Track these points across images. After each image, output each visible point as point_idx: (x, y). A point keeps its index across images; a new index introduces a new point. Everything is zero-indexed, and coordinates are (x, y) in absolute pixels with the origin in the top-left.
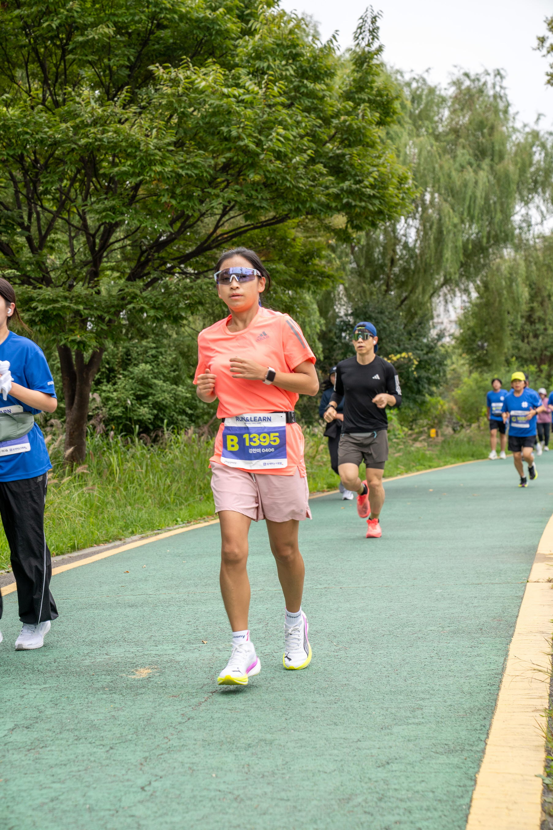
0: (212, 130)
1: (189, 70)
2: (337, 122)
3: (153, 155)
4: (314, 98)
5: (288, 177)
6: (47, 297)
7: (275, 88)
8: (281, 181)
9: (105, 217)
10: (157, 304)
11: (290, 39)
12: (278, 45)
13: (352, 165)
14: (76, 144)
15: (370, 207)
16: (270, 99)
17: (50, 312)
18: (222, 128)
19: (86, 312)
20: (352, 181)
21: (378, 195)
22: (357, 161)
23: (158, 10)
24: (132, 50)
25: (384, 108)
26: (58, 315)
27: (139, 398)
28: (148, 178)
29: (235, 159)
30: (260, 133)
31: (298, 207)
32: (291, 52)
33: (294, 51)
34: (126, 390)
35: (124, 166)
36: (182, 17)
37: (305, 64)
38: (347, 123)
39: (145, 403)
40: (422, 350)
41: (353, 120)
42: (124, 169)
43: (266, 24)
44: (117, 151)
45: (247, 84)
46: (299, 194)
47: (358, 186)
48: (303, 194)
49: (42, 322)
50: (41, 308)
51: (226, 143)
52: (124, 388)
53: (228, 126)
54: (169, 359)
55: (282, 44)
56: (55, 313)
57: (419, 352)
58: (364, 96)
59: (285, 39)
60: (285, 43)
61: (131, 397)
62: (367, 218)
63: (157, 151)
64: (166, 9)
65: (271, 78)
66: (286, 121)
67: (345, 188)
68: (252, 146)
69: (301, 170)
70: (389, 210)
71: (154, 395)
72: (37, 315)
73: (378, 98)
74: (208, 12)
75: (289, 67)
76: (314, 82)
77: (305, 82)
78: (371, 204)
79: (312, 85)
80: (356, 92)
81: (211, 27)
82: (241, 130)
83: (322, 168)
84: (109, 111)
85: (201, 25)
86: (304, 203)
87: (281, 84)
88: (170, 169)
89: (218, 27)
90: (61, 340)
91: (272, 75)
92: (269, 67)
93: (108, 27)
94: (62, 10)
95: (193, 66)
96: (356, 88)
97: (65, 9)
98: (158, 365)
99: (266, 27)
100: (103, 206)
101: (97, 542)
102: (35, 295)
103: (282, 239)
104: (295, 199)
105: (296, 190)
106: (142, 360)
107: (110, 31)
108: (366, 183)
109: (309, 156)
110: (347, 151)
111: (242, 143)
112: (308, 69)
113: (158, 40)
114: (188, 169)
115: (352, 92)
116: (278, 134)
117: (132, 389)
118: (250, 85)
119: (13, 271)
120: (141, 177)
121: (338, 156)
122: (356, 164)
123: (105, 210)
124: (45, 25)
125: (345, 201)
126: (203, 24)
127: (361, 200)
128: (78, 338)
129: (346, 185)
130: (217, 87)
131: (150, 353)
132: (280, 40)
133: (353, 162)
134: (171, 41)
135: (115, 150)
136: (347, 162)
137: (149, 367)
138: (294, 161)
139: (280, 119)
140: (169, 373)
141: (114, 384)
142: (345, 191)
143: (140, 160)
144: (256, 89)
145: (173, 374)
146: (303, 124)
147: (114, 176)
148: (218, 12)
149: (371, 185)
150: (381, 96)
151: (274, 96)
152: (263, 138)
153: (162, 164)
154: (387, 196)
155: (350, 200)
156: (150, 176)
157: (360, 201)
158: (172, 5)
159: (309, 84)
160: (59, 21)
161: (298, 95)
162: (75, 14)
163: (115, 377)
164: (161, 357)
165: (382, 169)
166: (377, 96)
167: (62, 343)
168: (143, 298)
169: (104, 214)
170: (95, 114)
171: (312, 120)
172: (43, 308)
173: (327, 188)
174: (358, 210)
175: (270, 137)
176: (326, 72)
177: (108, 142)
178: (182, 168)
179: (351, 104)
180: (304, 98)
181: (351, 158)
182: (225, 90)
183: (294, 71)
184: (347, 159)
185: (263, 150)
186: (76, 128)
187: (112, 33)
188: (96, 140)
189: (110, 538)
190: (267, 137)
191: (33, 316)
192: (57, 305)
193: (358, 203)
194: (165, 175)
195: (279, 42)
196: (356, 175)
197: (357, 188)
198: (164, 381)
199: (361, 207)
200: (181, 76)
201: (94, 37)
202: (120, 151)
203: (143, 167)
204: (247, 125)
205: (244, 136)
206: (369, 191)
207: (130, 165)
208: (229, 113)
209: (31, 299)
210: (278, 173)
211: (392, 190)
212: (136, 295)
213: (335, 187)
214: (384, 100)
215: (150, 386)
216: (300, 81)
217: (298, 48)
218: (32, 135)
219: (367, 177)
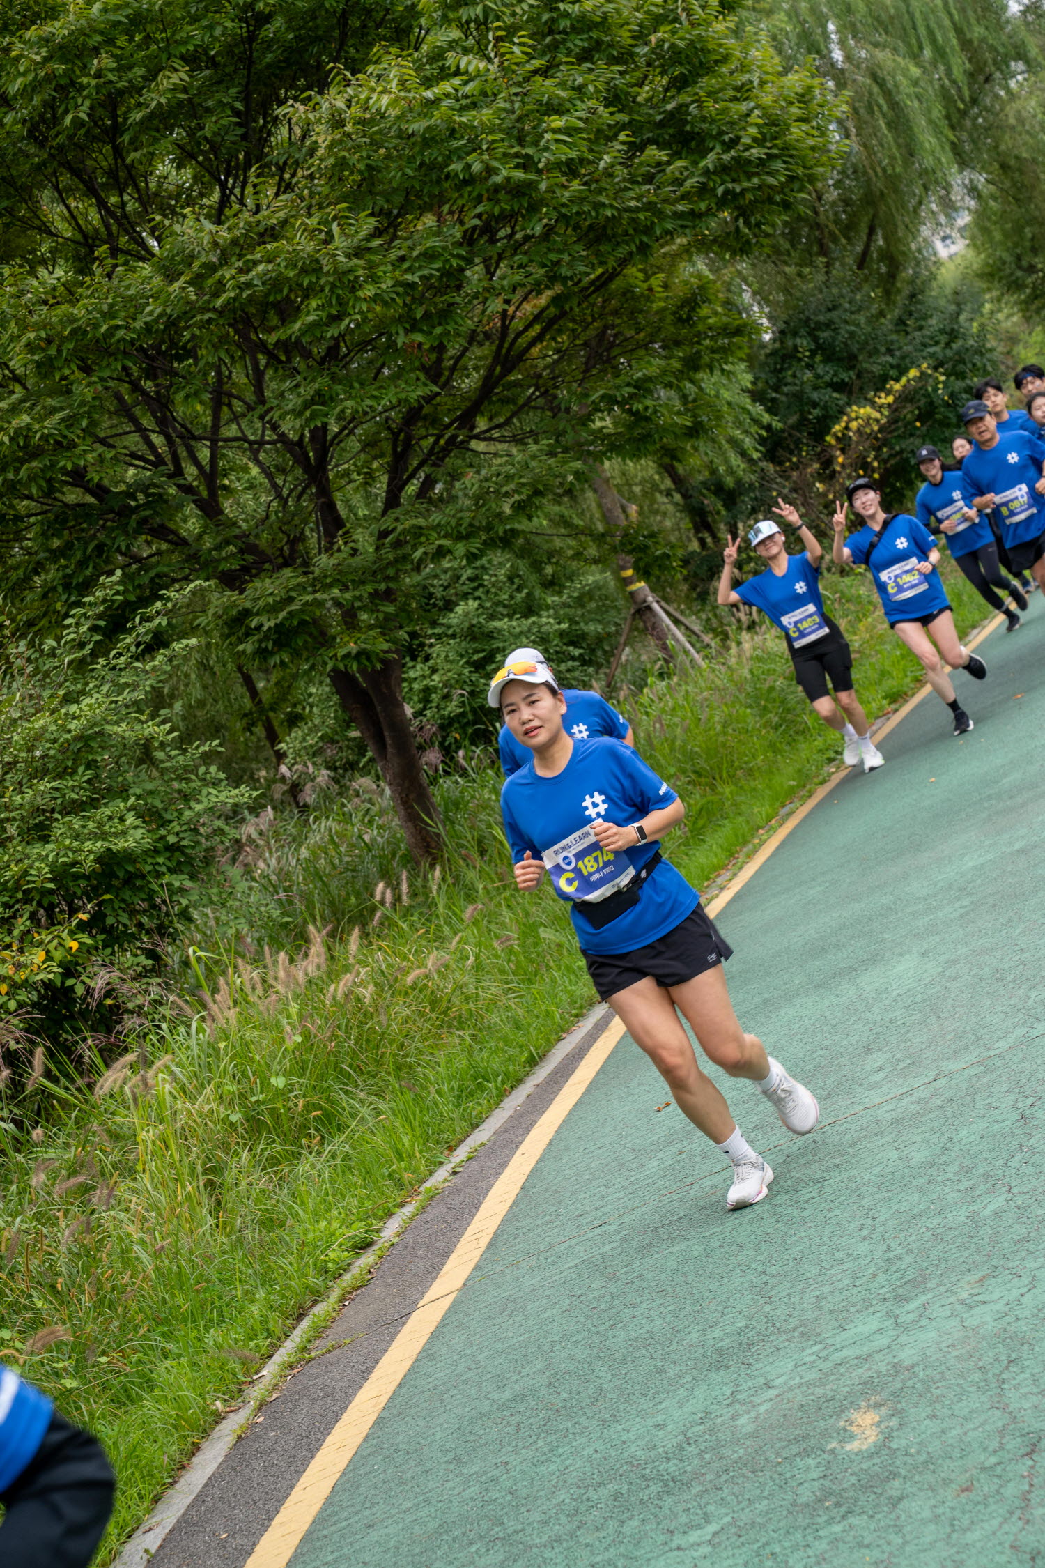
0: (434, 176)
1: (348, 85)
2: (646, 49)
3: (350, 271)
4: (590, 30)
5: (602, 199)
6: (271, 600)
7: (516, 49)
8: (594, 214)
9: (313, 417)
10: (462, 529)
13: (704, 119)
14: (209, 310)
15: (771, 181)
16: (514, 72)
17: (288, 623)
18: (452, 167)
19: (348, 596)
20: (718, 149)
21: (775, 151)
22: (712, 107)
24: (233, 91)
26: (303, 623)
28: (359, 317)
29: (496, 211)
30: (521, 141)
31: (642, 242)
34: (452, 662)
35: (308, 313)
38: (666, 46)
40: (937, 343)
41: (673, 32)
42: (311, 318)
44: (285, 292)
45: (462, 65)
46: (634, 220)
47: (733, 153)
48: (641, 216)
49: (280, 644)
50: (268, 624)
51: (469, 189)
52: (447, 660)
53: (460, 158)
54: (502, 574)
56: (296, 623)
57: (931, 350)
61: (466, 671)
62: (770, 200)
63: (355, 261)
65: (499, 33)
66: (558, 96)
67: (711, 166)
68: (519, 175)
69: (621, 173)
70: (805, 167)
72: (266, 637)
77: (561, 6)
78: (768, 174)
79: (577, 6)
82: (486, 157)
83: (656, 152)
84: (242, 225)
86: (648, 230)
87: (523, 36)
88: (390, 283)
90: (325, 663)
91: (499, 28)
92: (486, 10)
93: (177, 70)
94: (85, 80)
95: (354, 74)
97: (89, 75)
98: (488, 591)
100: (300, 401)
101: (563, 1030)
102: (248, 605)
103: (624, 294)
104: (631, 231)
105: (626, 215)
106: (457, 594)
107: (177, 76)
108: (746, 141)
109: (623, 143)
110: (684, 98)
111: (498, 179)
113: (269, 44)
114: (420, 267)
116: (555, 131)
117: (462, 656)
118: (469, 63)
119: (197, 582)
120: (347, 321)
121: (671, 115)
122: (714, 113)
123: (307, 405)
124: (68, 120)
125: (720, 191)
127: (749, 176)
128: (352, 647)
130: (411, 95)
131: (464, 578)
133: (705, 113)
134: (291, 36)
135: (281, 291)
136: (695, 117)
137: (473, 604)
138: (602, 164)
139: (545, 99)
140: (512, 597)
141: (427, 658)
142: (714, 173)
143: (332, 290)
144: (482, 65)
145: (519, 597)
146: (591, 88)
147: (298, 338)
149: (755, 140)
151: (519, 64)
152: (530, 151)
153: (374, 279)
154: (793, 143)
155: (730, 186)
156: (361, 312)
157: (749, 179)
159: (569, 8)
160: (87, 103)
161: (558, 37)
162: (111, 76)
163: (422, 645)
164: (486, 577)
165: (767, 100)
167: (329, 668)
168: (433, 528)
169: (308, 413)
170: (220, 241)
171: (603, 74)
172: (272, 623)
173: (679, 182)
174: (750, 196)
175: (543, 143)
177: (264, 283)
178: (408, 270)
180: (572, 37)
181: (700, 107)
182: (429, 94)
184: (696, 112)
185: (539, 172)
186: (197, 281)
187: (187, 78)
188: (241, 287)
189: (581, 1007)
190: (536, 144)
191: (260, 641)
192: (294, 607)
193: (746, 185)
194: (387, 298)
196: (721, 133)
197: (733, 158)
198: (510, 617)
199: (753, 188)
200: (340, 104)
201: (159, 104)
202: (291, 290)
203: (342, 302)
204: (494, 141)
205: (495, 164)
206: (756, 152)
207: (319, 308)
208: (453, 131)
209: (246, 613)
210: (583, 200)
211: (796, 131)
212: (421, 528)
213: (692, 175)
215: (490, 636)
216: (552, 10)
218: (127, 328)
219: (744, 129)
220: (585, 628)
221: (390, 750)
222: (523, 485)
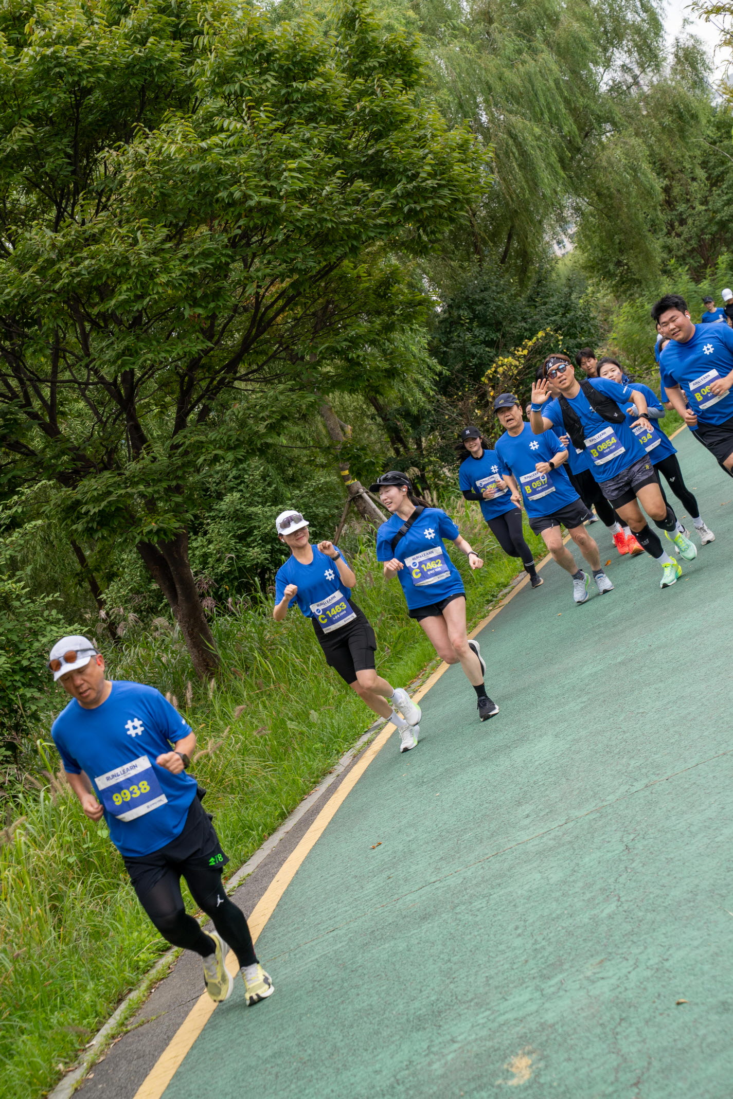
0: (208, 200)
1: (147, 138)
2: (353, 113)
3: (150, 265)
4: (314, 100)
5: (325, 216)
6: (95, 493)
7: (262, 114)
8: (319, 226)
9: (123, 365)
10: (231, 443)
11: (253, 39)
12: (241, 54)
13: (394, 160)
14: (50, 292)
15: (441, 202)
16: (261, 130)
17: (107, 510)
18: (220, 194)
19: (150, 490)
20: (404, 181)
21: (443, 182)
22: (399, 153)
23: (76, 79)
24: (65, 141)
25: (403, 65)
26: (118, 509)
27: (241, 538)
28: (156, 296)
29: (251, 224)
30: (267, 176)
31: (353, 245)
32: (260, 55)
33: (264, 52)
34: (222, 535)
35: (120, 294)
36: (109, 71)
37: (283, 62)
38: (367, 111)
39: (253, 541)
40: (556, 314)
41: (372, 102)
42: (122, 297)
43: (215, 34)
44: (104, 279)
45: (225, 126)
46: (347, 230)
47: (414, 183)
48: (352, 227)
49: (102, 524)
50: (94, 510)
51: (232, 209)
52: (219, 534)
53: (226, 189)
54: (257, 474)
55: (245, 49)
56: (113, 509)
57: (553, 318)
58: (372, 63)
59: (247, 41)
60: (249, 48)
61: (233, 542)
62: (441, 216)
63: (153, 258)
64: (85, 71)
65: (250, 104)
66: (293, 147)
67: (399, 192)
68: (266, 200)
69: (337, 198)
70: (463, 193)
71: (259, 527)
72: (92, 520)
73: (390, 56)
74: (136, 50)
75: (267, 77)
76: (306, 79)
77: (294, 84)
78: (439, 197)
79: (305, 85)
80: (360, 63)
81: (148, 67)
82: (243, 188)
83: (361, 184)
84: (73, 233)
85: (135, 71)
86: (357, 237)
87: (266, 106)
88: (178, 273)
89: (157, 64)
90: (134, 538)
91: (250, 100)
92: (242, 87)
93: (25, 126)
95: (151, 130)
96: (358, 57)
98: (248, 486)
99: (217, 38)
100: (114, 353)
101: (304, 793)
102: (79, 497)
103: (340, 279)
104: (345, 238)
105: (341, 227)
106: (225, 488)
107: (27, 130)
108: (423, 175)
109: (339, 178)
110: (380, 146)
111: (252, 203)
112: (291, 67)
113: (90, 109)
114: (199, 263)
115: (355, 65)
116: (291, 170)
117: (230, 532)
118: (230, 123)
119: (43, 482)
120: (148, 299)
121: (372, 157)
122: (400, 156)
123: (119, 356)
125: (406, 209)
126: (138, 67)
127: (426, 199)
128: (154, 526)
129: (398, 189)
130: (191, 145)
131: (230, 476)
132: (241, 46)
133: (394, 155)
134: (106, 103)
135: (101, 278)
136: (387, 159)
137: (237, 495)
138: (324, 193)
139: (284, 148)
140: (264, 490)
141: (205, 533)
142: (402, 197)
143: (137, 278)
144: (239, 125)
145: (270, 489)
146: (316, 140)
147: (113, 311)
148: (148, 44)
149: (429, 174)
150: (394, 52)
151: (264, 124)
152: (274, 183)
153: (166, 270)
154: (455, 177)
155: (413, 206)
156: (158, 293)
157: (426, 202)
158: (90, 63)
159: (300, 86)
161: (292, 105)
163: (201, 524)
164: (246, 476)
165: (436, 147)
166: (388, 54)
167: (137, 540)
168: (211, 442)
169: (119, 362)
170: (58, 244)
171: (324, 131)
172: (96, 510)
173: (377, 204)
174: (426, 213)
175: (282, 178)
176: (313, 58)
177: (89, 273)
178: (191, 264)
179: (361, 80)
180: (302, 105)
181: (391, 152)
182: (203, 145)
183: (276, 78)
184: (388, 155)
185: (281, 198)
186: (41, 271)
187: (32, 132)
188: (73, 276)
189: (318, 776)
190: (278, 178)
191: (88, 522)
192: (112, 498)
193: (423, 205)
194: (176, 283)
195: (242, 49)
196: (406, 170)
197: (414, 187)
199: (429, 208)
200: (142, 150)
201: (13, 149)
202: (108, 278)
203: (144, 286)
204: (248, 177)
205: (250, 193)
206: (430, 183)
207: (128, 290)
208: (220, 171)
209: (78, 503)
210: (311, 216)
211: (457, 169)
212: (202, 442)
213: (386, 199)
214: (399, 56)
215: (249, 517)
216: (287, 87)
217: (268, 46)
219: (422, 167)
220: (317, 511)
221: (180, 597)
222: (274, 412)
